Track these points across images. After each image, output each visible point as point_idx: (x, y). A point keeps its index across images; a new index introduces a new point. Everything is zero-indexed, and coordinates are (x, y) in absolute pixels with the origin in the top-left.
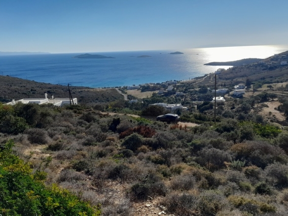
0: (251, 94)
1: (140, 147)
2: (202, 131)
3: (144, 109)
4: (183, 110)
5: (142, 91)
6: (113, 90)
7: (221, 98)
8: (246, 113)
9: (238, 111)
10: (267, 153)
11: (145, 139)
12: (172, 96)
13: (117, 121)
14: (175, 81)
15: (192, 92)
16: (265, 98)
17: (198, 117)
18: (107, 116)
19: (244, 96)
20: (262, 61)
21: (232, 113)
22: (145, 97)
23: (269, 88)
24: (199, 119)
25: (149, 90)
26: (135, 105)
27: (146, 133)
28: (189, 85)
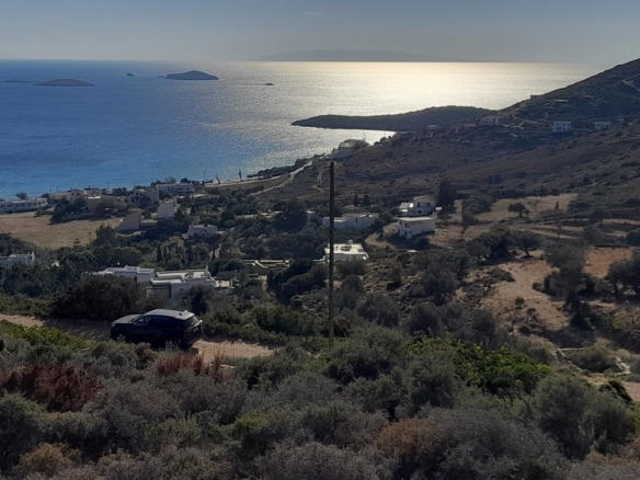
0: (454, 233)
1: (29, 450)
2: (277, 376)
3: (62, 293)
4: (216, 295)
5: (58, 218)
7: (355, 249)
8: (440, 302)
9: (412, 296)
10: (498, 453)
11: (54, 416)
12: (174, 239)
14: (185, 180)
15: (248, 224)
16: (500, 249)
17: (271, 321)
19: (432, 240)
20: (490, 118)
21: (391, 302)
22: (66, 242)
23: (514, 215)
24: (273, 329)
25: (83, 214)
26: (25, 275)
27: (58, 391)
28: (239, 197)
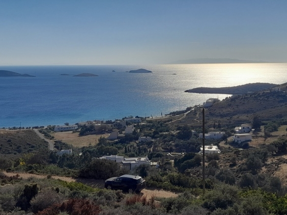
0: (261, 141)
2: (180, 206)
3: (83, 166)
4: (151, 169)
5: (82, 134)
6: (30, 132)
7: (214, 148)
8: (254, 173)
9: (241, 170)
12: (132, 143)
13: (31, 191)
14: (137, 117)
15: (165, 136)
16: (283, 149)
17: (176, 181)
18: (16, 179)
19: (250, 144)
20: (276, 88)
21: (231, 173)
22: (86, 144)
24: (177, 184)
25: (93, 132)
26: (68, 159)
27: (82, 212)
28: (161, 125)
